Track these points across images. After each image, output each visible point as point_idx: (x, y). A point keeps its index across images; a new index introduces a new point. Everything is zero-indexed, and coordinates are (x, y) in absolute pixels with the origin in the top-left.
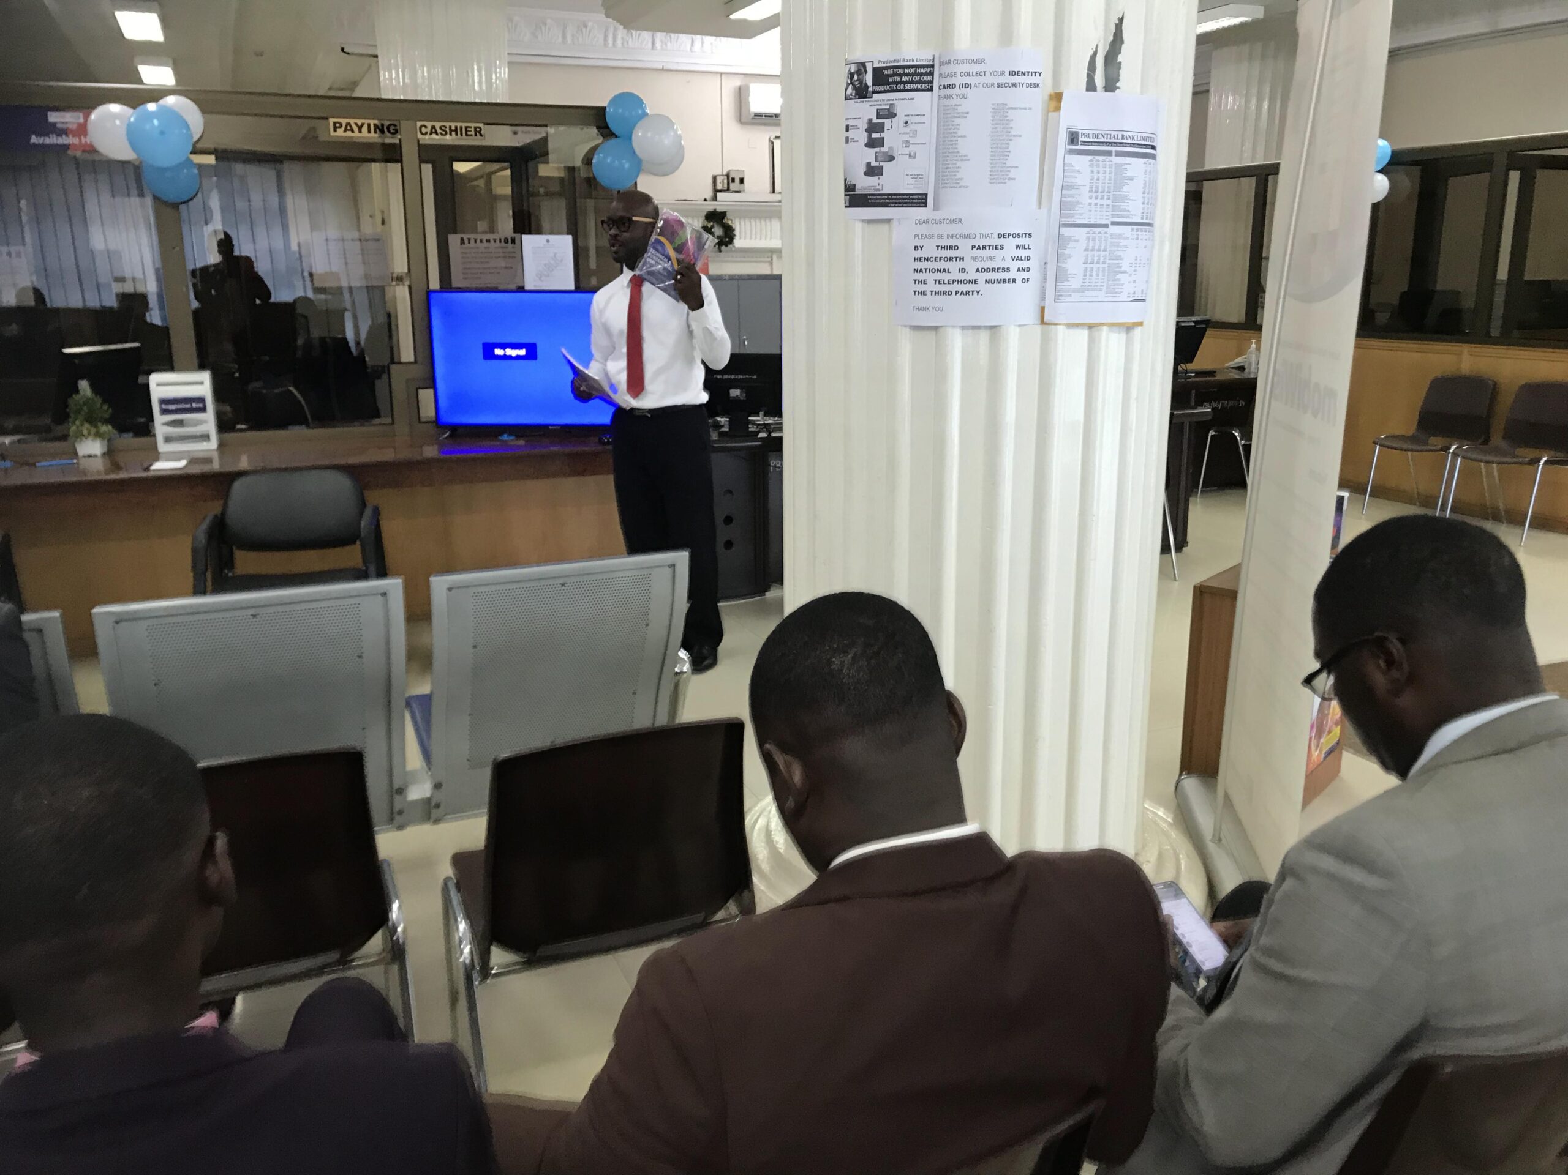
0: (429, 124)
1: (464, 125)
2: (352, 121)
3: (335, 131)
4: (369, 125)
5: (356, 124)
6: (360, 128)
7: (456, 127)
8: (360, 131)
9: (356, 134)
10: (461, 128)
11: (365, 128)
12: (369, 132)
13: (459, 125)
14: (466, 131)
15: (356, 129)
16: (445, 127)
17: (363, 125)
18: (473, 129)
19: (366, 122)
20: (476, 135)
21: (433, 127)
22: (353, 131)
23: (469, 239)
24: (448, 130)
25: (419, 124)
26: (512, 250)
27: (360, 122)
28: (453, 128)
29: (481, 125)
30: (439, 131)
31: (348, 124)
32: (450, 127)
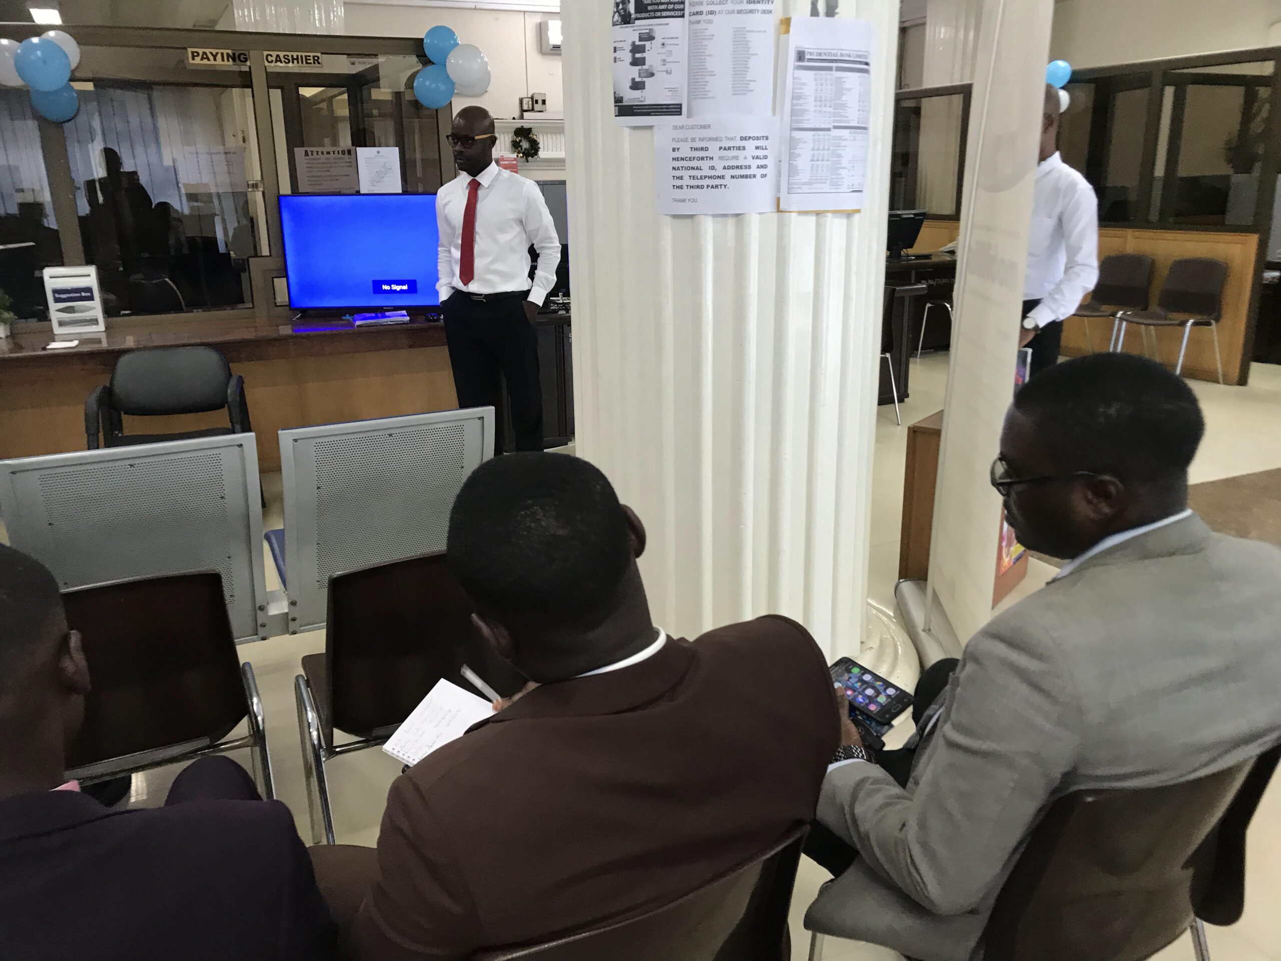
0: (274, 54)
1: (304, 54)
2: (207, 51)
3: (193, 59)
4: (222, 54)
5: (211, 53)
6: (215, 57)
7: (297, 56)
8: (215, 60)
9: (212, 62)
10: (302, 56)
11: (219, 57)
12: (223, 60)
13: (299, 54)
14: (307, 60)
15: (211, 58)
16: (288, 56)
17: (217, 53)
18: (311, 58)
19: (220, 51)
20: (314, 63)
21: (278, 56)
22: (209, 60)
23: (312, 152)
24: (290, 58)
25: (266, 53)
26: (349, 160)
27: (214, 52)
28: (295, 57)
29: (319, 55)
30: (283, 59)
31: (204, 53)
32: (292, 56)
